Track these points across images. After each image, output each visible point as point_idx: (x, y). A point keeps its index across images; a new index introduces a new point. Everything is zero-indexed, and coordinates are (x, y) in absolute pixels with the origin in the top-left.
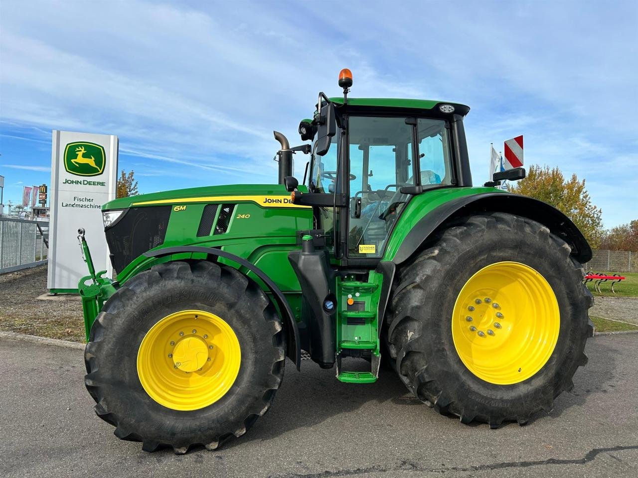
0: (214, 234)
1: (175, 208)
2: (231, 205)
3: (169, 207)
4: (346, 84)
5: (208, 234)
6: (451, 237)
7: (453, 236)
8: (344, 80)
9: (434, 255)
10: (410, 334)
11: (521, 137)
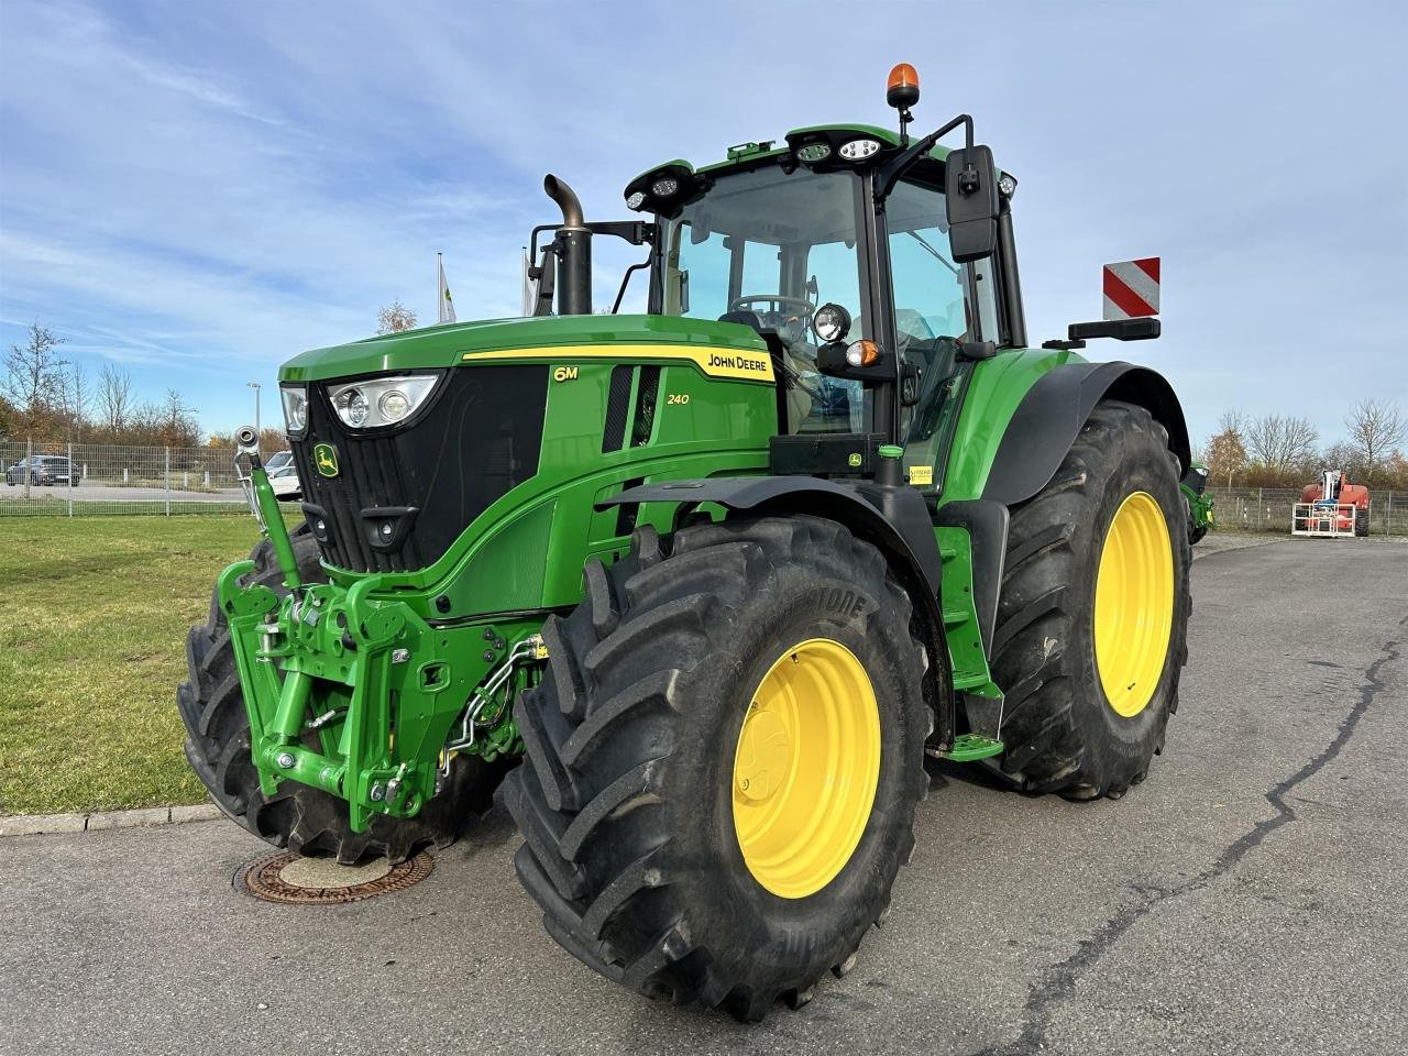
0: (632, 445)
1: (557, 373)
2: (651, 370)
3: (540, 369)
4: (903, 98)
5: (620, 447)
6: (1086, 447)
7: (1092, 445)
8: (905, 91)
9: (1079, 482)
10: (1048, 645)
11: (1156, 262)
